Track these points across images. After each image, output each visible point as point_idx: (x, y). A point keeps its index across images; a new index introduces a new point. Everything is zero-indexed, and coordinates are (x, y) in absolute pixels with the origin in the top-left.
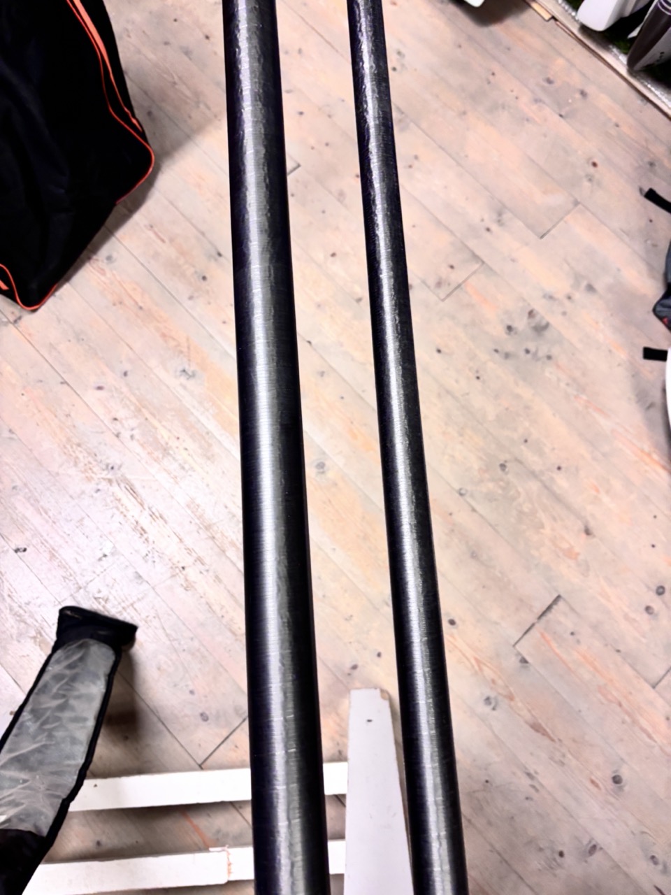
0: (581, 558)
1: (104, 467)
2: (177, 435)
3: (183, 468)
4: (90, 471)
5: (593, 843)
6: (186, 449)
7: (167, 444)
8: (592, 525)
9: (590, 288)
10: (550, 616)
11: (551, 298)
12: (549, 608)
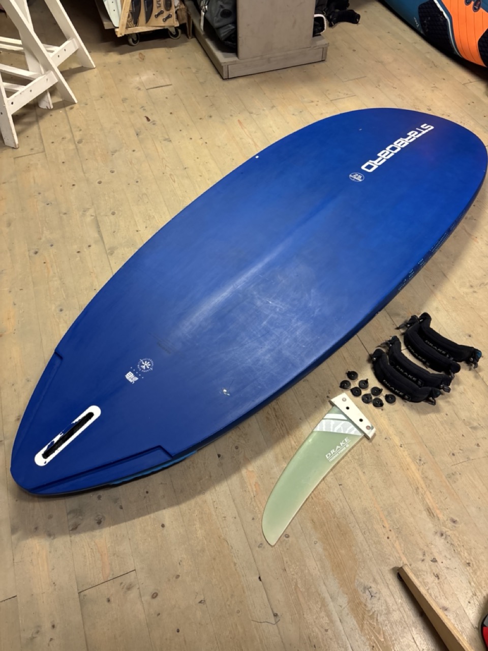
1: (449, 538)
2: (388, 540)
3: (389, 513)
4: (460, 540)
6: (383, 526)
7: (397, 537)
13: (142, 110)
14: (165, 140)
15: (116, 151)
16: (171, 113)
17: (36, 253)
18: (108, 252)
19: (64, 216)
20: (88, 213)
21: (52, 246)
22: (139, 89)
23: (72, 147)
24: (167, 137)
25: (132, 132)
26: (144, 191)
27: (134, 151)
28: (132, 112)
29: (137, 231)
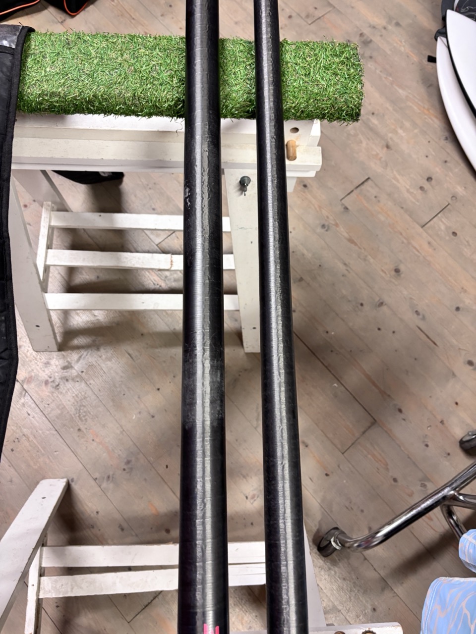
0: (383, 159)
5: (381, 301)
8: (391, 143)
9: (398, 24)
10: (362, 187)
11: (374, 27)
12: (363, 183)
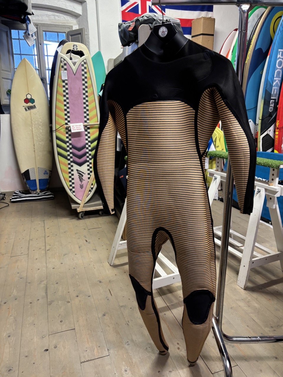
13: (84, 237)
14: (94, 250)
15: (66, 254)
16: (99, 239)
17: (5, 303)
18: (48, 303)
19: (28, 284)
20: (43, 283)
21: (16, 299)
22: (85, 229)
23: (43, 252)
24: (95, 249)
25: (77, 246)
26: (77, 273)
27: (76, 254)
28: (79, 238)
29: (69, 292)
